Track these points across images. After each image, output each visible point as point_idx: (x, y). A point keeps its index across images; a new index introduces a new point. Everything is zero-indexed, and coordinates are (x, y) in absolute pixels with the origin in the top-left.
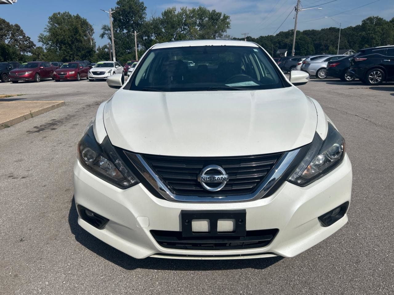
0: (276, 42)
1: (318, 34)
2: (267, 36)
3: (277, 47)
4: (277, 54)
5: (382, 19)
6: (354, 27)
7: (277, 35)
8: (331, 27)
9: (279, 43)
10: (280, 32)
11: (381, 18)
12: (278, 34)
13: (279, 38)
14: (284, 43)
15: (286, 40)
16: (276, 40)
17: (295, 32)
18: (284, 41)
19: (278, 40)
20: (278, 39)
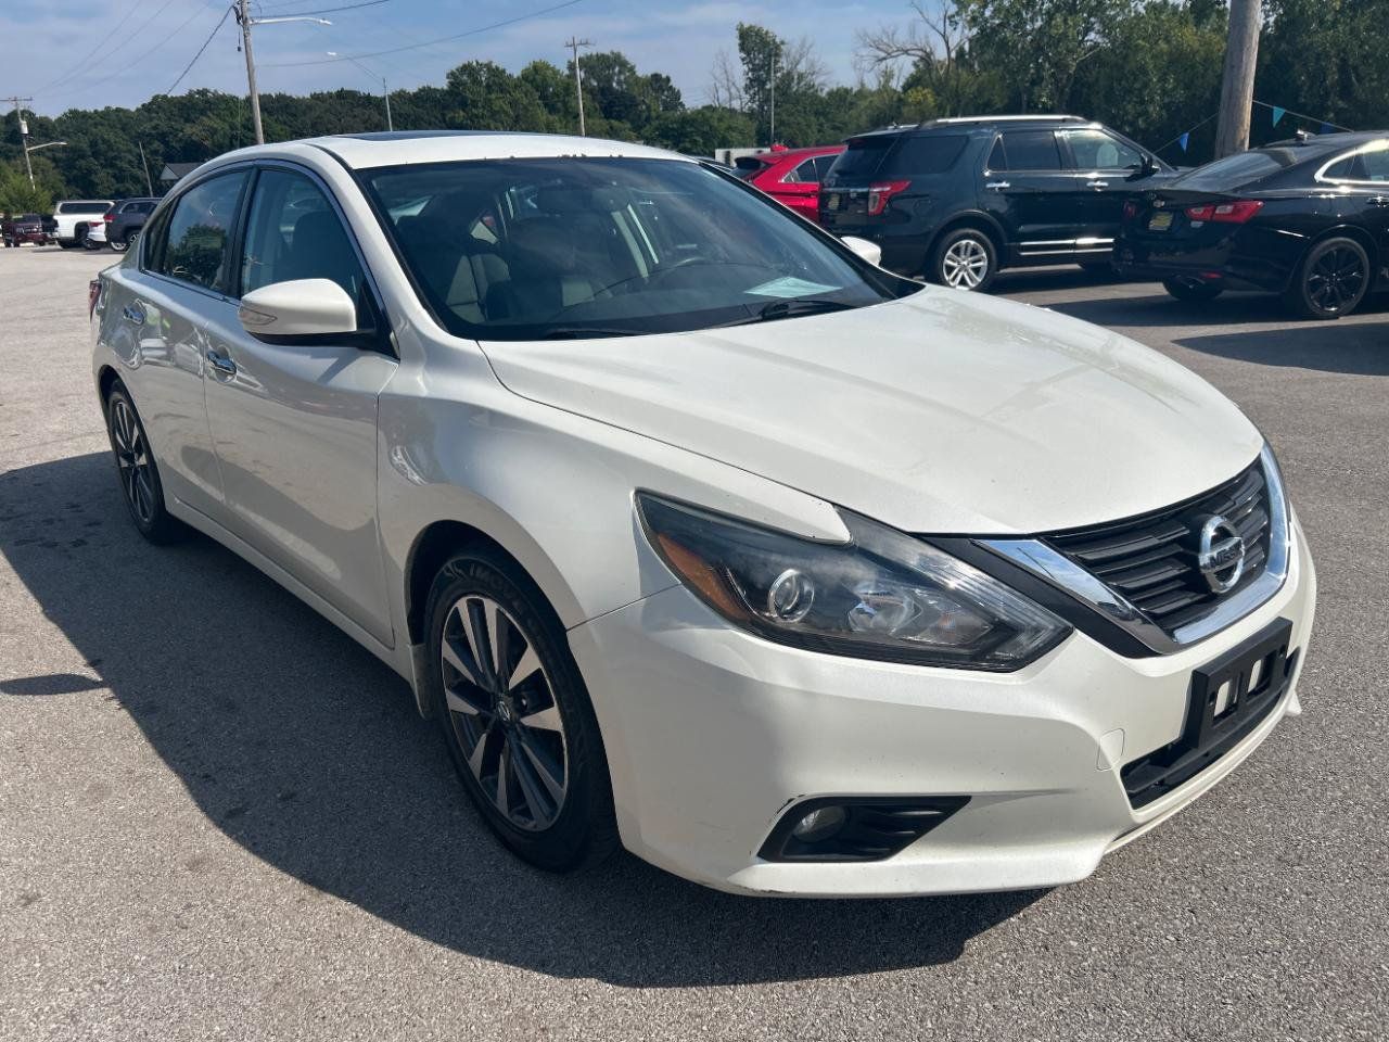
0: (150, 135)
1: (304, 113)
2: (101, 108)
3: (155, 152)
4: (165, 181)
5: (504, 71)
6: (415, 94)
7: (146, 108)
8: (342, 90)
9: (162, 137)
10: (156, 98)
11: (501, 67)
12: (150, 104)
13: (156, 122)
14: (181, 140)
15: (189, 129)
16: (147, 127)
17: (256, 102)
18: (182, 131)
19: (155, 128)
20: (153, 124)
